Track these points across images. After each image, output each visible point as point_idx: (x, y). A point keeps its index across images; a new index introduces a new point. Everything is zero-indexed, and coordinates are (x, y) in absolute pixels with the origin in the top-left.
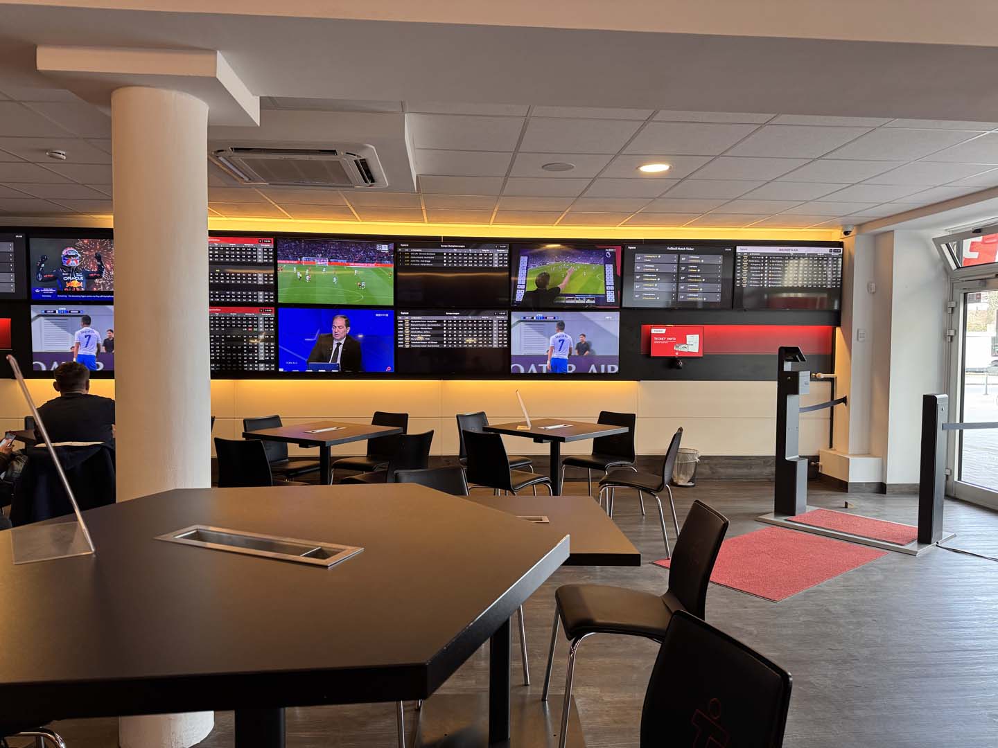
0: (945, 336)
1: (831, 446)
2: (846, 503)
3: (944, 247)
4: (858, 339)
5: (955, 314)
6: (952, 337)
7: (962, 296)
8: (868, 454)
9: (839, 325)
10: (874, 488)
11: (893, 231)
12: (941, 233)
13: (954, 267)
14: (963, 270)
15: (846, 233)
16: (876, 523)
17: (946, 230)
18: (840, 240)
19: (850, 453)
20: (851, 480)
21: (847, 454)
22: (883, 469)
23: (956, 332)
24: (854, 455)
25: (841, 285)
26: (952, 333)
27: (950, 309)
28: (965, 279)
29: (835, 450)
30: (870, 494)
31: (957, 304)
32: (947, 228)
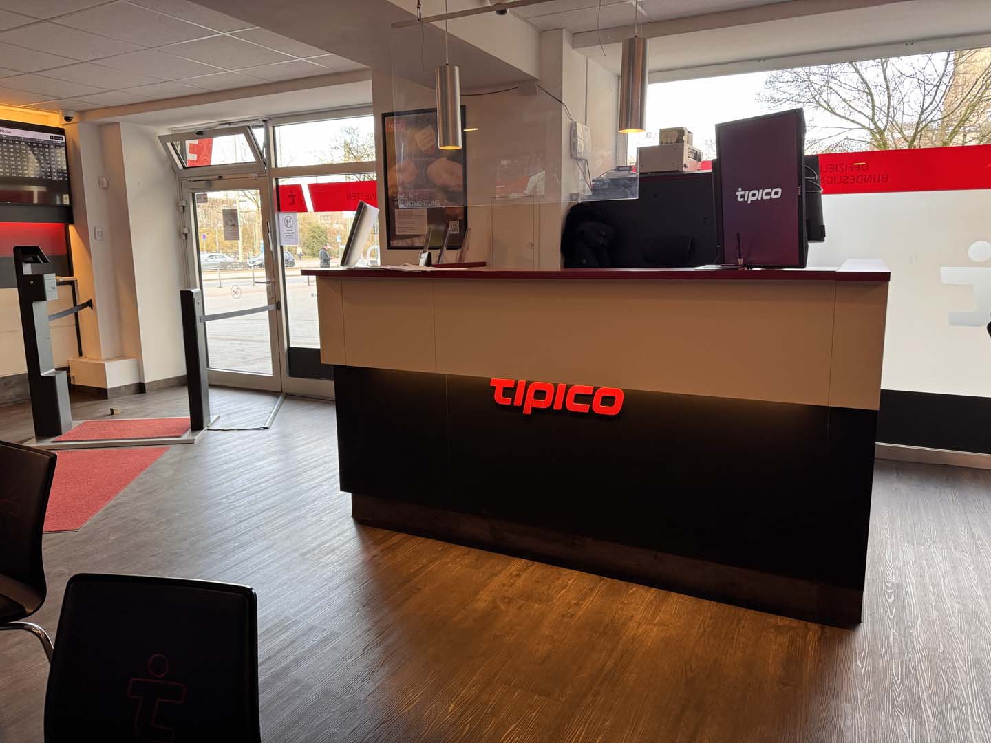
0: (180, 234)
1: (81, 354)
2: (112, 410)
3: (169, 145)
4: (96, 238)
5: (186, 213)
6: (186, 235)
7: (191, 195)
8: (122, 356)
9: (72, 222)
10: (133, 389)
11: (118, 123)
12: (164, 131)
13: (180, 167)
14: (189, 170)
15: (67, 119)
16: (148, 422)
17: (169, 129)
18: (61, 127)
19: (103, 358)
20: (109, 386)
21: (100, 360)
22: (139, 369)
23: (190, 230)
24: (108, 360)
25: (68, 177)
26: (186, 232)
27: (182, 208)
28: (192, 179)
29: (86, 358)
30: (132, 396)
31: (187, 204)
32: (169, 127)
